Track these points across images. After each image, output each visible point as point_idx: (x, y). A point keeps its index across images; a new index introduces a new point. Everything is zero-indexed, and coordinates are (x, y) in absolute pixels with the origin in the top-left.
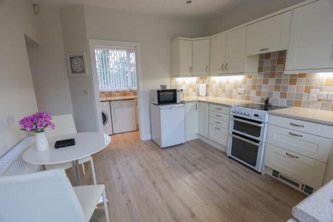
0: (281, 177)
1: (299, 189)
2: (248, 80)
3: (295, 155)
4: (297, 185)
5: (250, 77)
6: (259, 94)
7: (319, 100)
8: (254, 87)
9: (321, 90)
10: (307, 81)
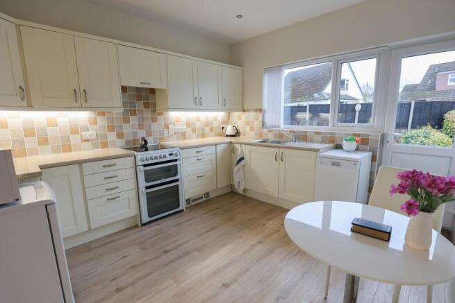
0: (193, 201)
1: (204, 199)
2: (99, 118)
3: (201, 175)
4: (202, 198)
5: (103, 114)
6: (120, 136)
7: (175, 133)
8: (111, 128)
9: (174, 125)
10: (165, 119)
